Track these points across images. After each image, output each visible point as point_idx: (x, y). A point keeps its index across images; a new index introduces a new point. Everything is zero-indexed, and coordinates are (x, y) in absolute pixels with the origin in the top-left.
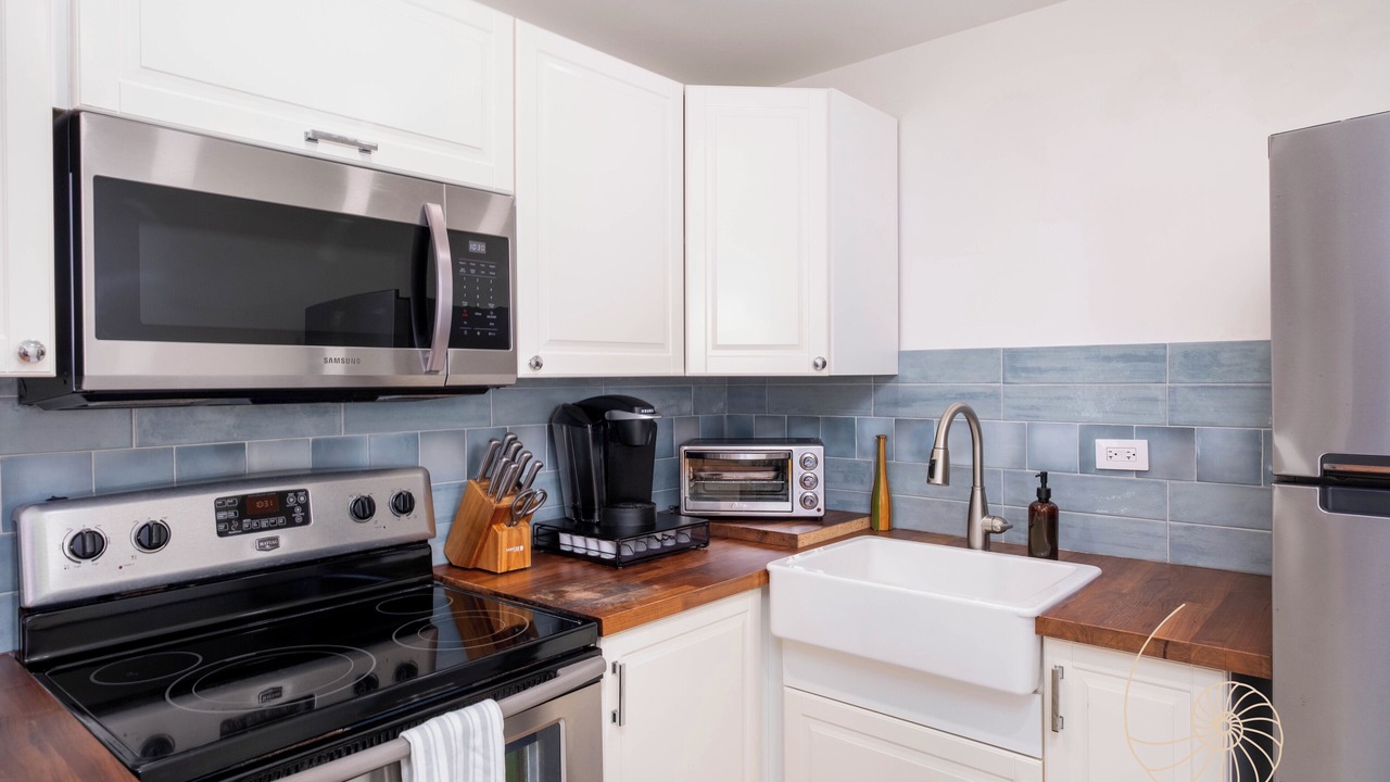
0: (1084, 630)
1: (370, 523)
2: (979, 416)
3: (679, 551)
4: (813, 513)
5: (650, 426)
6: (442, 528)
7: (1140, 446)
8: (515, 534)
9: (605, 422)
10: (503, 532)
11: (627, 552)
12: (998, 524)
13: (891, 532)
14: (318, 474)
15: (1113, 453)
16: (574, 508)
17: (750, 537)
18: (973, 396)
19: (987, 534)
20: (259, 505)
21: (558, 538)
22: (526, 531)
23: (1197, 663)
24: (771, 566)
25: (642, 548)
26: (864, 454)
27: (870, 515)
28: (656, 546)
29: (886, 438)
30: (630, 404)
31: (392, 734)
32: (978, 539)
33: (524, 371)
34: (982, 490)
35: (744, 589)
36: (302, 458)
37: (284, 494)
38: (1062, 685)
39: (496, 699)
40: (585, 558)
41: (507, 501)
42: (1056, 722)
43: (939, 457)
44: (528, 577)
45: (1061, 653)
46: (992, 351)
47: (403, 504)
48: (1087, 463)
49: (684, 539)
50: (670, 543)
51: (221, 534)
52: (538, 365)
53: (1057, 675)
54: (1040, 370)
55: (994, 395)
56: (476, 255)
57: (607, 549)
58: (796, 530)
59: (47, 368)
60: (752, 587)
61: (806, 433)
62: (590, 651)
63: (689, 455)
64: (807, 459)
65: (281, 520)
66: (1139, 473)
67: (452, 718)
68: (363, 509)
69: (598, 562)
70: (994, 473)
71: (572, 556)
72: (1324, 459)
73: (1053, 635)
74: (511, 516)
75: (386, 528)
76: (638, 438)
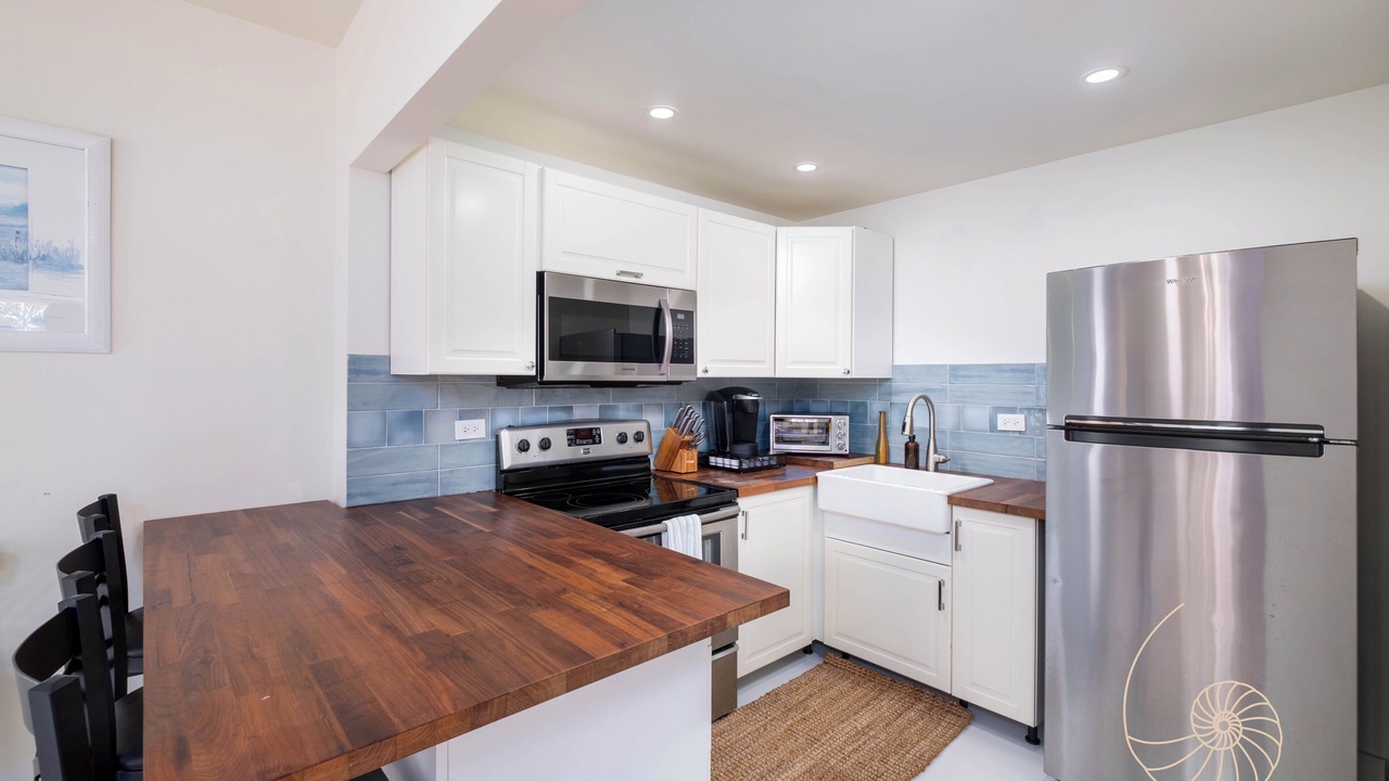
0: (970, 501)
1: (625, 445)
2: (933, 402)
3: (770, 467)
4: (843, 452)
5: (755, 403)
6: (655, 451)
7: (1020, 418)
8: (690, 455)
9: (733, 400)
10: (684, 453)
11: (745, 466)
12: (942, 458)
13: (887, 463)
14: (602, 421)
15: (1007, 422)
16: (717, 445)
17: (809, 463)
18: (927, 390)
19: (937, 464)
20: (582, 433)
21: (708, 459)
22: (695, 453)
23: (1020, 515)
24: (818, 474)
25: (752, 465)
26: (873, 422)
27: (875, 456)
28: (758, 464)
29: (885, 413)
30: (746, 392)
31: (660, 522)
32: (931, 466)
33: (700, 374)
34: (935, 440)
35: (805, 485)
36: (595, 415)
37: (591, 429)
38: (960, 528)
39: (699, 514)
40: (723, 469)
41: (687, 438)
42: (957, 547)
43: (908, 420)
44: (695, 475)
45: (961, 513)
46: (943, 366)
47: (639, 438)
48: (993, 427)
49: (773, 462)
50: (766, 464)
51: (569, 445)
52: (706, 371)
53: (958, 525)
54: (970, 377)
55: (945, 390)
56: (681, 320)
57: (734, 464)
58: (831, 460)
59: (533, 373)
60: (808, 484)
61: (841, 410)
62: (732, 503)
63: (776, 419)
64: (840, 424)
65: (591, 441)
66: (1020, 432)
67: (682, 519)
68: (622, 439)
69: (730, 470)
70: (943, 432)
71: (716, 468)
72: (1066, 418)
73: (956, 505)
74: (688, 445)
75: (632, 449)
76: (750, 409)
